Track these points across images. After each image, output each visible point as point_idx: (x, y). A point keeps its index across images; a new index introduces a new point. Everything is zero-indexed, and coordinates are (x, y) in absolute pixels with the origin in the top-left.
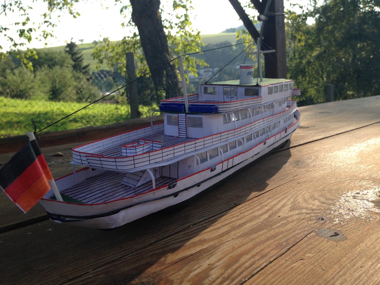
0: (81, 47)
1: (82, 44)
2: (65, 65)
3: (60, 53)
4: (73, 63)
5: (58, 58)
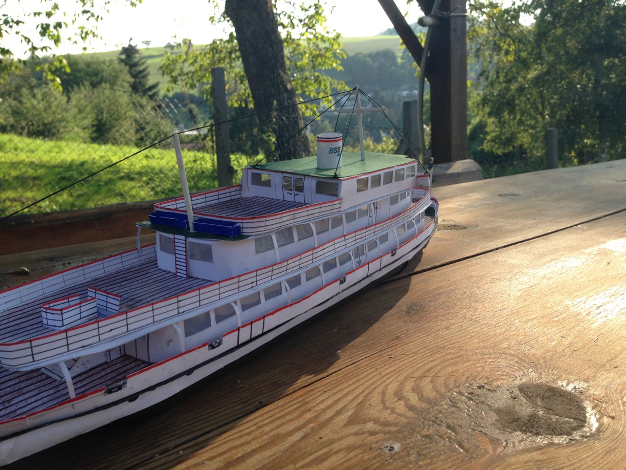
0: (147, 53)
1: (147, 49)
2: (119, 83)
3: (111, 62)
4: (132, 80)
5: (107, 71)
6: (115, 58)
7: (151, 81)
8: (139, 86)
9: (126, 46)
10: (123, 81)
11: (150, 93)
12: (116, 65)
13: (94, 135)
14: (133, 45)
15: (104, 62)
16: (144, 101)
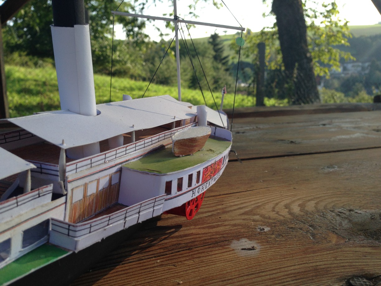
0: (225, 38)
2: (207, 55)
3: (204, 43)
4: (214, 53)
5: (201, 48)
6: (206, 41)
7: (225, 54)
8: (218, 57)
9: (213, 34)
10: (210, 54)
11: (224, 61)
12: (207, 45)
13: (191, 85)
14: (217, 33)
15: (200, 43)
16: (220, 66)
